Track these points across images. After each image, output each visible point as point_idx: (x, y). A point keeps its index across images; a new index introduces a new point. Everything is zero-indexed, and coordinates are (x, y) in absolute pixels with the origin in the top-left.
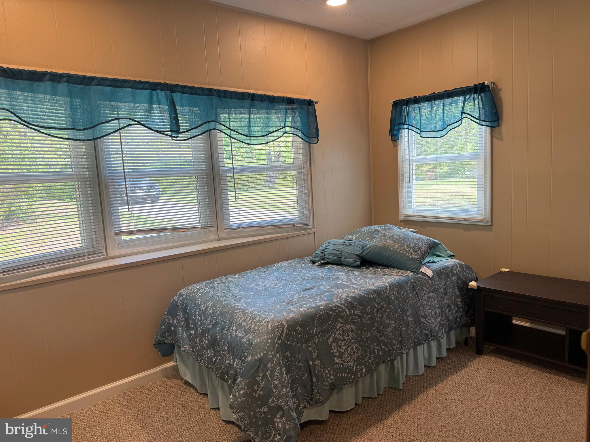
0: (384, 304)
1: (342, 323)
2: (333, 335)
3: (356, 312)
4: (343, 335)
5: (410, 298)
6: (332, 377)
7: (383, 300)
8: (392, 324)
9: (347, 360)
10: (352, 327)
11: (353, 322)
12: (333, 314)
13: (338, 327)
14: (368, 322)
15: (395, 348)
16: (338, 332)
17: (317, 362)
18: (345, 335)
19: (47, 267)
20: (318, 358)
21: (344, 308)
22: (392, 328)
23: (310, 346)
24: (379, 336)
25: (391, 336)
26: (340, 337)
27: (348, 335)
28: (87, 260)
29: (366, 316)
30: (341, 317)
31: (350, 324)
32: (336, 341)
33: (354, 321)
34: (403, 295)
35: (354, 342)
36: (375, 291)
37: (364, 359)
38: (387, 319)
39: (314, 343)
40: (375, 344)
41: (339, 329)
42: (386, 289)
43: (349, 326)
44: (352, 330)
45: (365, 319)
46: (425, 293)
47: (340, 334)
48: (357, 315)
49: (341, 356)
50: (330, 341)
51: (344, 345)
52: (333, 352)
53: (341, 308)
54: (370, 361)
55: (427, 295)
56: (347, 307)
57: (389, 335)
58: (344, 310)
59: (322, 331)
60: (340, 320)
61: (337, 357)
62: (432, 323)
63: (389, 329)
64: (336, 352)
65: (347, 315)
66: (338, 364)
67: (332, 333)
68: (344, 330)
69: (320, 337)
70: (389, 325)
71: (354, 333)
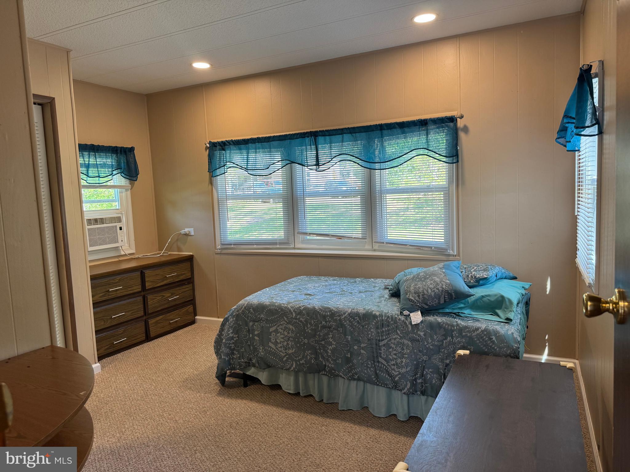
0: (333, 325)
1: (286, 322)
2: (276, 327)
3: (301, 319)
4: (284, 331)
5: (370, 333)
6: (262, 354)
7: (335, 321)
8: (333, 344)
9: (280, 349)
10: (294, 328)
11: (295, 325)
12: (281, 312)
13: (282, 323)
14: (310, 331)
15: (330, 365)
16: (281, 327)
17: (256, 338)
18: (286, 331)
19: (255, 246)
20: (258, 335)
21: (292, 311)
22: (332, 348)
23: (255, 325)
24: (317, 347)
25: (329, 354)
26: (280, 330)
27: (289, 333)
28: (278, 246)
29: (309, 326)
30: (287, 317)
31: (292, 325)
32: (276, 331)
33: (297, 325)
34: (363, 326)
35: (292, 340)
36: (331, 310)
37: (296, 357)
38: (332, 338)
39: (260, 325)
40: (309, 352)
41: (282, 325)
42: (344, 313)
43: (291, 327)
44: (292, 330)
45: (308, 328)
46: (396, 336)
47: (282, 329)
48: (301, 321)
49: (276, 343)
50: (271, 330)
51: (282, 338)
52: (271, 338)
53: (290, 311)
54: (301, 362)
55: (398, 340)
56: (295, 312)
57: (328, 352)
58: (292, 313)
59: (267, 320)
60: (286, 319)
61: (272, 343)
62: (394, 370)
63: (330, 347)
64: (273, 340)
65: (292, 318)
66: (271, 347)
67: (275, 325)
68: (286, 328)
69: (264, 322)
70: (331, 344)
71: (294, 334)
